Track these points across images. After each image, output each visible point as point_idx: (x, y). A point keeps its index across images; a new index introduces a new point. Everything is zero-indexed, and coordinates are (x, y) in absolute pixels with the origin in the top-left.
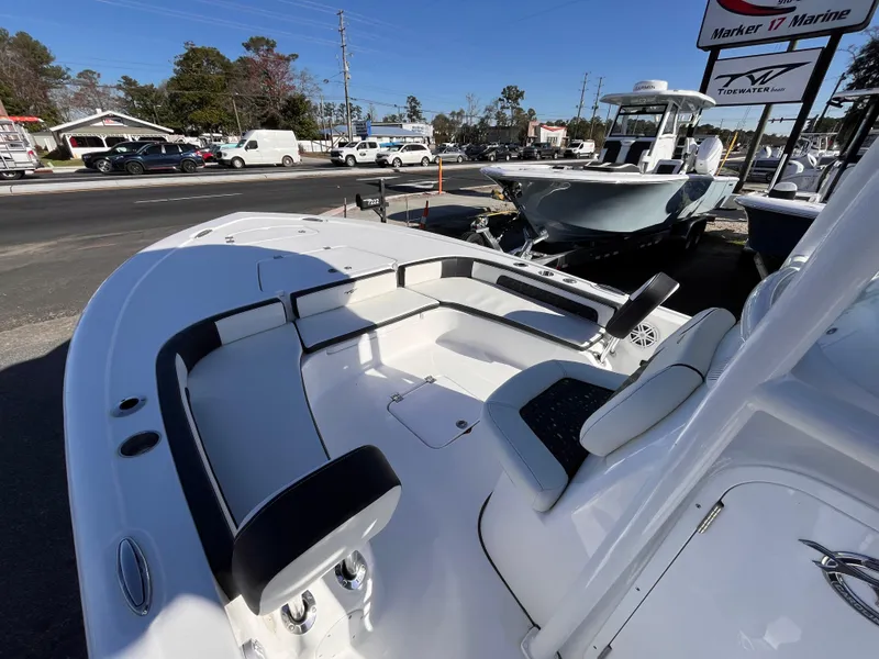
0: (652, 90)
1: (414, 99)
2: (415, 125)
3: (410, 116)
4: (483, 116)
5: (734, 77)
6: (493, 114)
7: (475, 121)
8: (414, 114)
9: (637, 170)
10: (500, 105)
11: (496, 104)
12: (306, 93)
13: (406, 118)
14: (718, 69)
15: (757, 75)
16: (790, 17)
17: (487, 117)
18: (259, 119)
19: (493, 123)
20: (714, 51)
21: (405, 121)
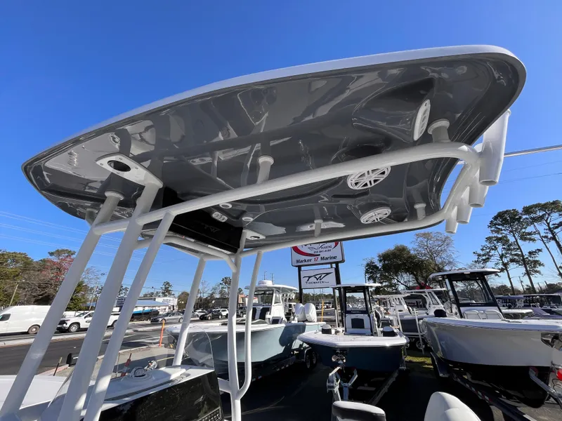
0: (265, 285)
1: (168, 283)
2: (166, 298)
3: (163, 293)
4: (211, 293)
5: (310, 277)
6: (218, 291)
7: (205, 296)
8: (167, 291)
9: (266, 323)
10: (221, 286)
11: (219, 286)
12: (86, 280)
13: (161, 294)
14: (303, 274)
15: (318, 277)
16: (319, 257)
17: (213, 293)
18: (34, 297)
19: (217, 296)
20: (299, 267)
21: (159, 296)
